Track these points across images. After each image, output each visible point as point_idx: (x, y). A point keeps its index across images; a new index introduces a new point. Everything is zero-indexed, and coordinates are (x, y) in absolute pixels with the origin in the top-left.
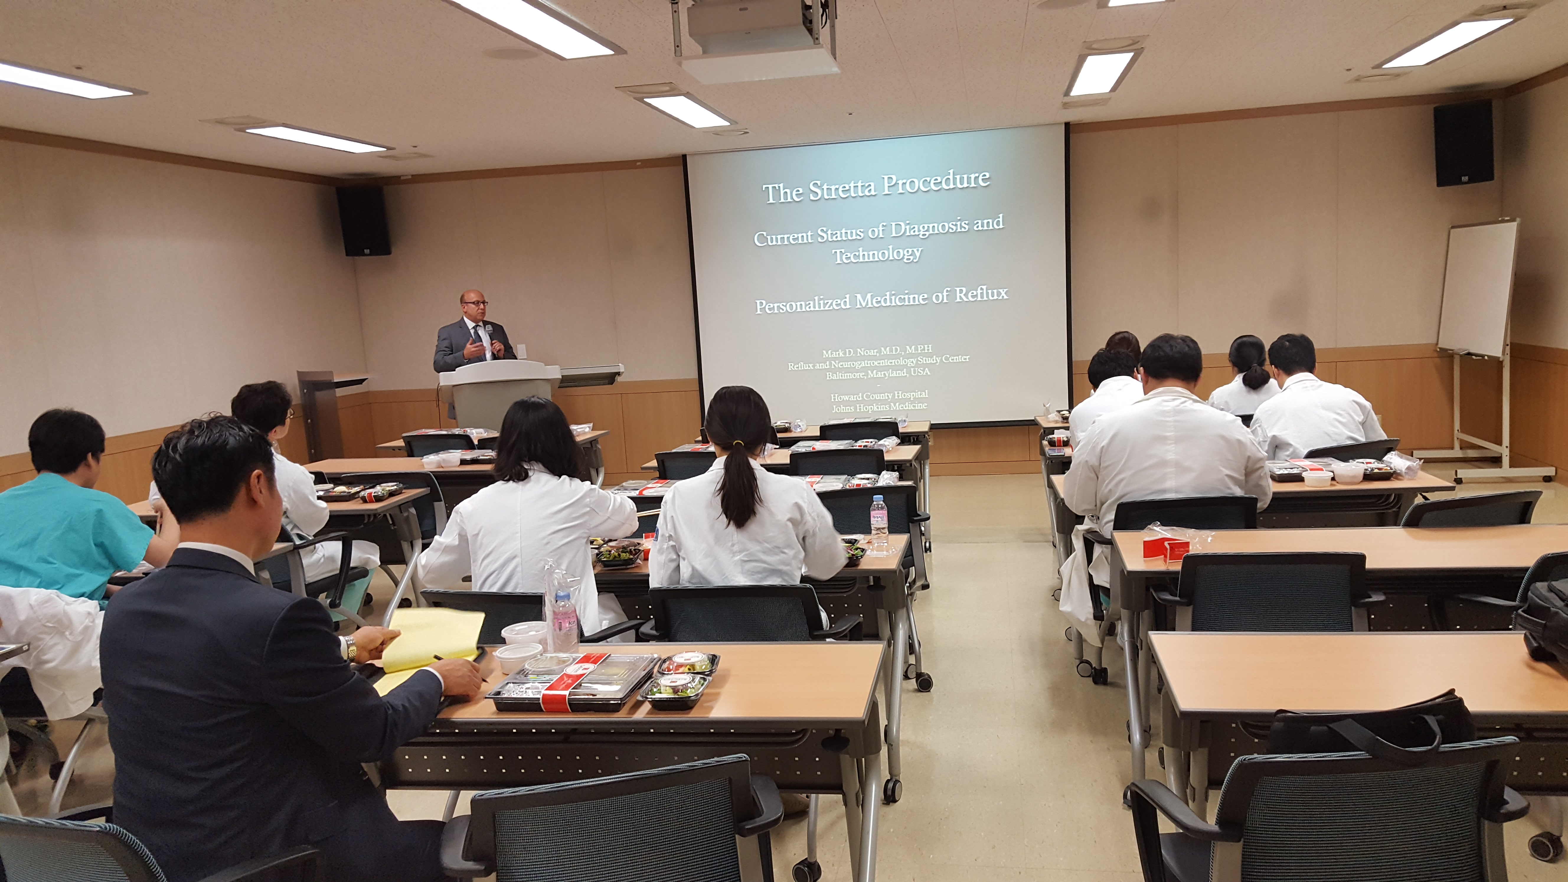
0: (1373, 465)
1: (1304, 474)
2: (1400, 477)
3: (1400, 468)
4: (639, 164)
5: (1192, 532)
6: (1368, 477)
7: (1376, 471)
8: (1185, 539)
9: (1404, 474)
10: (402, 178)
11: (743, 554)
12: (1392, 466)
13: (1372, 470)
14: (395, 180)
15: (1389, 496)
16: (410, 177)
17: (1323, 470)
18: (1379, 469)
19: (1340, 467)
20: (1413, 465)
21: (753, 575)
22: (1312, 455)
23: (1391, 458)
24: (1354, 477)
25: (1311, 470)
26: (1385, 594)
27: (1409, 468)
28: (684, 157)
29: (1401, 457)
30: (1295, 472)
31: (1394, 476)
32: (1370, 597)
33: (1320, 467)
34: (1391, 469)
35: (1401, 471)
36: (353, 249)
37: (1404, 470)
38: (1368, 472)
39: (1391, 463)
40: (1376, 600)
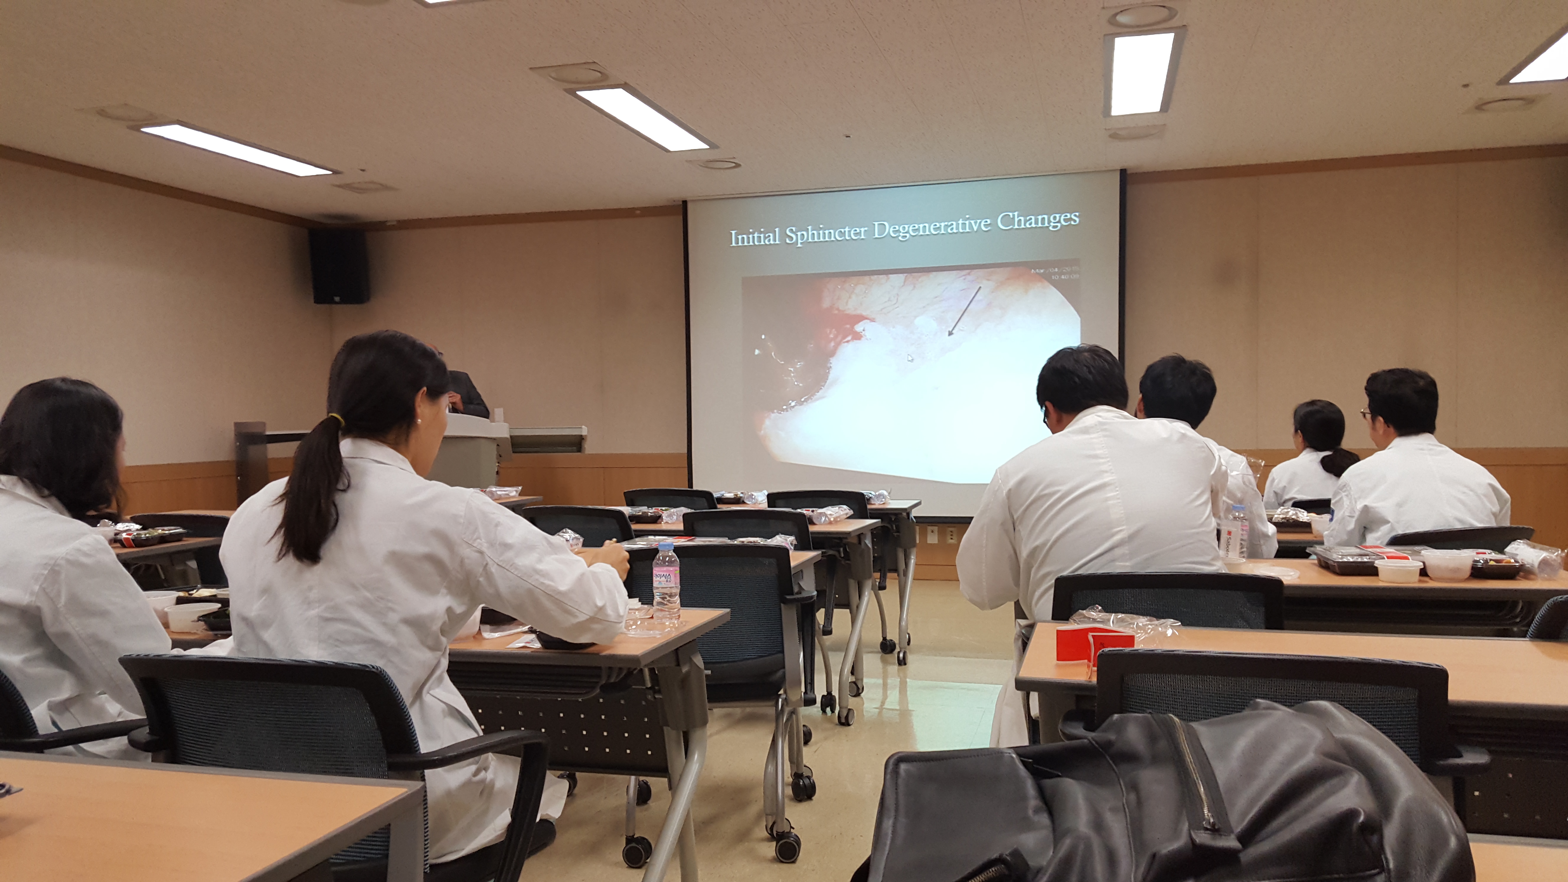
0: (1489, 556)
1: (1378, 563)
2: (1532, 576)
3: (1530, 561)
4: (638, 212)
5: (1142, 621)
6: (1478, 572)
7: (1492, 563)
8: (1127, 631)
9: (1536, 570)
10: (389, 224)
11: (323, 607)
12: (1519, 558)
13: (1486, 561)
14: (380, 226)
15: (1515, 604)
16: (395, 223)
17: (1408, 559)
18: (1496, 561)
19: (1433, 556)
20: (1551, 557)
21: (336, 646)
22: (1398, 541)
23: (1517, 548)
24: (1456, 570)
25: (1388, 558)
26: (1490, 752)
27: (1544, 563)
28: (685, 203)
29: (1534, 547)
30: (1365, 560)
31: (1522, 574)
32: (1460, 756)
33: (1405, 555)
34: (1516, 561)
35: (1533, 566)
36: (323, 295)
37: (1536, 564)
38: (1479, 565)
39: (1517, 555)
40: (1470, 762)
